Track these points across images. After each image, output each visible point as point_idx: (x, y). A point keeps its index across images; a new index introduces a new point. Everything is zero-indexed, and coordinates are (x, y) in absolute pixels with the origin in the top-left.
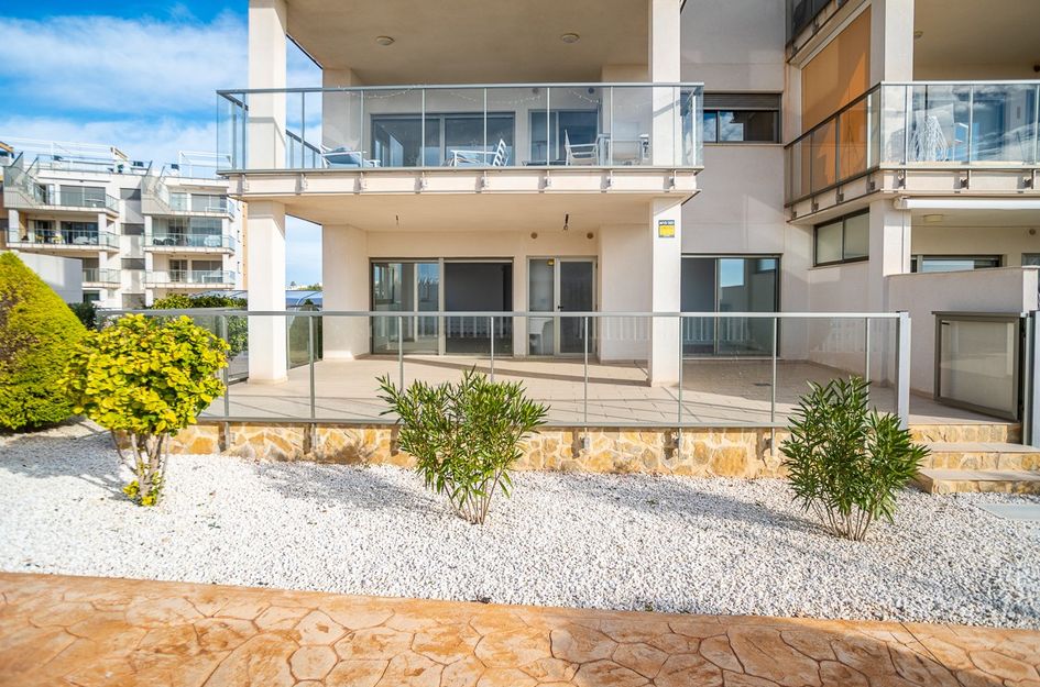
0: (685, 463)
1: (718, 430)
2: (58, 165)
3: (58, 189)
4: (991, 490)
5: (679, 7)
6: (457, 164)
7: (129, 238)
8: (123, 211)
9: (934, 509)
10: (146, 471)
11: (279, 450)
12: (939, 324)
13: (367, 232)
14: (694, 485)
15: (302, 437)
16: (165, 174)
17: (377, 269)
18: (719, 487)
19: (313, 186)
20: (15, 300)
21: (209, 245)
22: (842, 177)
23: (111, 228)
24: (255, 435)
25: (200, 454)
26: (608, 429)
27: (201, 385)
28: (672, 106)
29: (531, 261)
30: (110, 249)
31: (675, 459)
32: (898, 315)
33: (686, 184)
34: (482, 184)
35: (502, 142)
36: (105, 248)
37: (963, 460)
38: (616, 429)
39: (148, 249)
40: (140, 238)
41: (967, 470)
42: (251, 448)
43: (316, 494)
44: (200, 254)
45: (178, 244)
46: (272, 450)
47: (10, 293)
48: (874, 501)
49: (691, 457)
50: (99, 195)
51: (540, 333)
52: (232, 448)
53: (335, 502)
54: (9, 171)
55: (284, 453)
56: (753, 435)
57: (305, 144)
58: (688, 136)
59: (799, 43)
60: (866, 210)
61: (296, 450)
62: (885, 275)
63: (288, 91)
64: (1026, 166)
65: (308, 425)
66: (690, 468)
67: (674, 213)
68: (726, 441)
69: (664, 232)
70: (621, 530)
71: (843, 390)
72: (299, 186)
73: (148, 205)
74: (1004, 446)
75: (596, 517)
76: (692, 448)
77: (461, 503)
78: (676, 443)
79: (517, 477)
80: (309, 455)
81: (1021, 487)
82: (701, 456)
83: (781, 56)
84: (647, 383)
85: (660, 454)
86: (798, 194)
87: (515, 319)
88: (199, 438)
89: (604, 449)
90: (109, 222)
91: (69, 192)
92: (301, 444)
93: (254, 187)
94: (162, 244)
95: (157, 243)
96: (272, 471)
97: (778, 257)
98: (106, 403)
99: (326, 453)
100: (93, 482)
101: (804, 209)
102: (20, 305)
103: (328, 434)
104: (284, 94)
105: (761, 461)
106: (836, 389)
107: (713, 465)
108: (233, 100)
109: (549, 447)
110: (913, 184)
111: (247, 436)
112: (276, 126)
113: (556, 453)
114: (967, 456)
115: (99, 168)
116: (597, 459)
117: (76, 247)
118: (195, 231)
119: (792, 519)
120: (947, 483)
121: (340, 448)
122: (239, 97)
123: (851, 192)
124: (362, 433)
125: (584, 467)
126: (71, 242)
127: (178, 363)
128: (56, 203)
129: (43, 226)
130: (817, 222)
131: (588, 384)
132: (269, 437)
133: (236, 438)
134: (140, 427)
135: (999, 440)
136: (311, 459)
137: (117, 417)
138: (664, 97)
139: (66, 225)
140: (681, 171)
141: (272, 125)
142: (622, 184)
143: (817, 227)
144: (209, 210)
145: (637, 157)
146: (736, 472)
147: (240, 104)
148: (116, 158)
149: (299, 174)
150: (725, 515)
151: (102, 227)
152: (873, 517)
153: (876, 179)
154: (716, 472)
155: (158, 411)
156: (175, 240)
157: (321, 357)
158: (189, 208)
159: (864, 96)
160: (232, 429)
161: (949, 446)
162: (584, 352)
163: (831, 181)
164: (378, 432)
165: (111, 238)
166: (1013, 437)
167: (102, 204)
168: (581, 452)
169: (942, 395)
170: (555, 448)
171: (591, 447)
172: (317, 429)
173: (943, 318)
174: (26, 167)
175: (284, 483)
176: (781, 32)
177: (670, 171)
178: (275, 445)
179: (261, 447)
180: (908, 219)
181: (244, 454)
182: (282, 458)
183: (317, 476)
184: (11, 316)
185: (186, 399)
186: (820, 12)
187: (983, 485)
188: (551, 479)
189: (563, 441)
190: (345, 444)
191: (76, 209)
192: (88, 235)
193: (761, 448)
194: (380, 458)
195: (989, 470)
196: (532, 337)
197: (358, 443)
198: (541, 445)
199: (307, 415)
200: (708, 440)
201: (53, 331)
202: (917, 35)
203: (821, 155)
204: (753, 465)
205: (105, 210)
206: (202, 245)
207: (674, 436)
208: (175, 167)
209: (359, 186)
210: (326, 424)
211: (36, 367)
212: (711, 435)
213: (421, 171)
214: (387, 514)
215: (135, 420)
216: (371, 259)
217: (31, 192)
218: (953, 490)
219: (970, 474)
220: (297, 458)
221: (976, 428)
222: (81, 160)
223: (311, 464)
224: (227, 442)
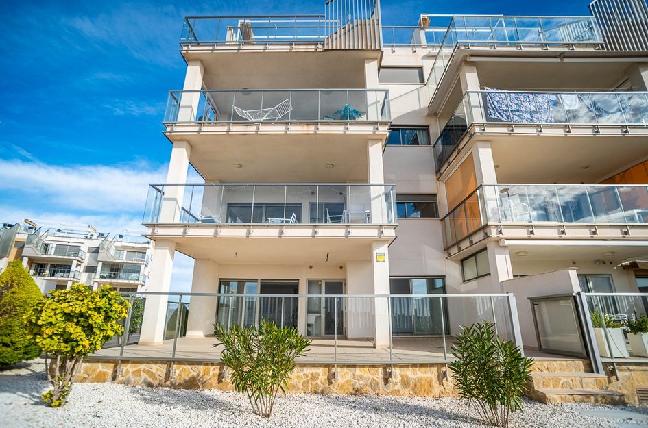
0: (396, 387)
1: (414, 366)
2: (58, 234)
3: (55, 246)
4: (582, 401)
5: (382, 153)
6: (269, 223)
7: (87, 274)
8: (87, 259)
9: (550, 412)
10: (61, 383)
11: (149, 379)
12: (533, 305)
13: (220, 264)
14: (402, 400)
15: (165, 371)
16: (115, 240)
17: (223, 286)
18: (416, 401)
19: (192, 232)
20: (12, 286)
21: (131, 279)
22: (471, 232)
23: (78, 269)
24: (136, 369)
25: (98, 382)
26: (349, 366)
27: (109, 325)
28: (380, 195)
29: (309, 281)
30: (75, 280)
31: (390, 385)
32: (507, 295)
33: (389, 233)
34: (282, 233)
35: (294, 214)
36: (72, 279)
37: (561, 382)
38: (354, 366)
39: (96, 280)
40: (93, 274)
41: (565, 389)
42: (132, 379)
43: (167, 402)
44: (125, 284)
45: (114, 278)
46: (145, 380)
47: (10, 282)
48: (508, 398)
49: (399, 384)
50: (76, 250)
51: (313, 323)
52: (120, 378)
53: (178, 406)
54: (30, 236)
55: (152, 381)
56: (435, 369)
57: (191, 214)
58: (390, 212)
59: (442, 171)
60: (485, 249)
61: (160, 379)
62: (500, 281)
63: (186, 185)
64: (560, 224)
65: (169, 362)
66: (399, 391)
67: (384, 249)
68: (419, 373)
69: (379, 259)
70: (356, 421)
71: (480, 329)
72: (185, 232)
73: (102, 256)
74: (583, 374)
75: (340, 415)
76: (400, 378)
77: (256, 401)
78: (390, 374)
79: (294, 396)
80: (167, 383)
81: (600, 399)
82: (405, 383)
83: (434, 177)
84: (374, 347)
85: (381, 382)
86: (451, 243)
87: (299, 298)
88: (101, 371)
89: (347, 379)
90: (78, 265)
91: (60, 249)
92: (163, 376)
93: (161, 232)
94: (105, 278)
95: (102, 277)
96: (142, 391)
97: (443, 278)
98: (48, 331)
99: (178, 381)
100: (23, 396)
101: (454, 251)
102: (13, 290)
103: (181, 369)
104: (184, 187)
105: (442, 386)
106: (476, 329)
107: (413, 389)
108: (157, 189)
109: (314, 377)
110: (506, 233)
111: (131, 370)
112: (177, 203)
113: (318, 382)
114: (563, 380)
115: (80, 236)
116: (343, 386)
117: (56, 278)
118: (125, 271)
119: (463, 417)
120: (554, 396)
121: (187, 379)
122: (160, 188)
123: (476, 238)
124: (202, 368)
125: (335, 391)
126: (53, 275)
127: (98, 310)
128: (51, 254)
129: (39, 266)
130: (462, 258)
131: (337, 348)
132: (144, 371)
133: (124, 371)
134: (65, 350)
135: (580, 370)
136: (168, 386)
137: (53, 342)
138: (376, 191)
139: (53, 266)
140: (388, 227)
141: (175, 202)
142: (356, 233)
143: (462, 261)
144: (135, 260)
145: (365, 219)
146: (427, 394)
147: (160, 191)
148: (91, 231)
149: (185, 226)
150: (421, 414)
151: (74, 267)
152: (510, 410)
153: (487, 231)
154: (415, 393)
155: (79, 338)
156: (113, 276)
157: (185, 334)
158: (124, 258)
159: (476, 191)
160: (122, 366)
161: (551, 374)
162: (334, 334)
163: (466, 234)
164: (211, 368)
165: (77, 274)
166: (587, 369)
167: (76, 255)
168: (333, 381)
169: (543, 347)
170: (318, 379)
171: (339, 378)
172: (175, 366)
173: (535, 301)
174: (40, 235)
175: (148, 397)
176: (433, 165)
177: (381, 226)
178: (147, 376)
179: (138, 378)
180: (507, 251)
181: (126, 383)
182: (150, 385)
183: (169, 394)
184: (6, 296)
185: (98, 333)
186: (450, 156)
187: (577, 398)
188: (315, 397)
189: (322, 373)
190: (190, 375)
191: (61, 257)
192: (64, 272)
193: (441, 378)
194: (211, 385)
195: (577, 389)
196: (309, 325)
197: (198, 375)
198: (309, 376)
199: (170, 356)
200: (409, 372)
201: (28, 305)
202: (496, 167)
203: (459, 223)
204: (437, 389)
205: (77, 258)
206: (128, 279)
207: (388, 370)
208: (121, 236)
209: (216, 232)
210: (180, 362)
211: (10, 327)
212: (410, 369)
213: (250, 226)
214: (209, 412)
215: (63, 345)
216: (220, 279)
217: (39, 248)
218: (559, 401)
219: (567, 391)
220: (160, 385)
221: (564, 363)
222: (72, 232)
223: (168, 389)
224: (118, 374)
